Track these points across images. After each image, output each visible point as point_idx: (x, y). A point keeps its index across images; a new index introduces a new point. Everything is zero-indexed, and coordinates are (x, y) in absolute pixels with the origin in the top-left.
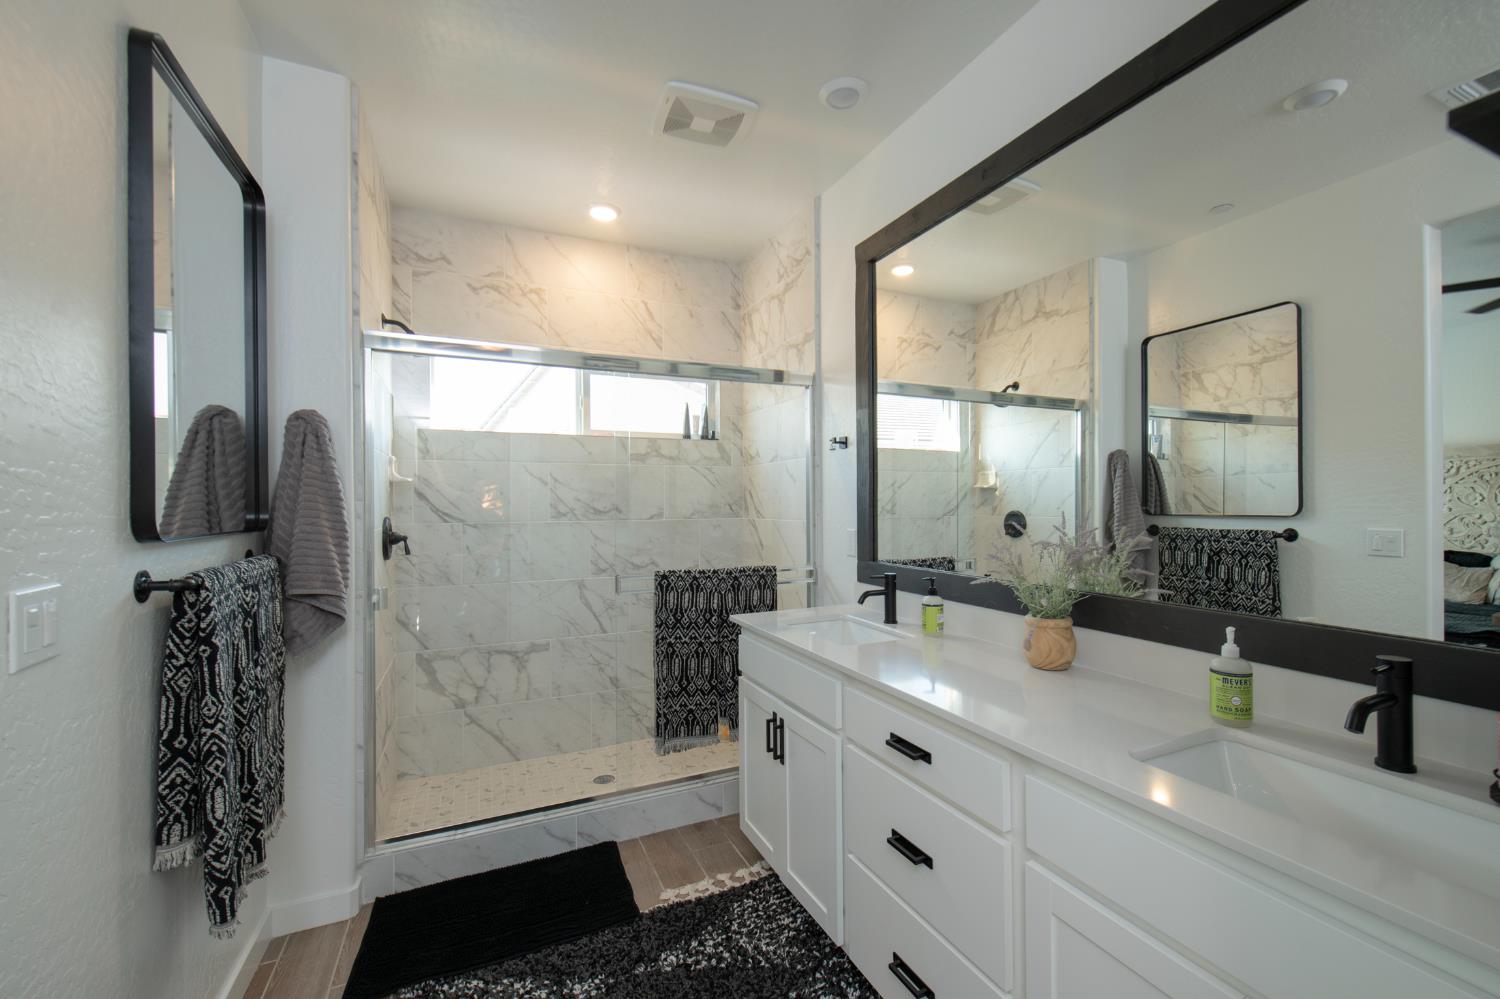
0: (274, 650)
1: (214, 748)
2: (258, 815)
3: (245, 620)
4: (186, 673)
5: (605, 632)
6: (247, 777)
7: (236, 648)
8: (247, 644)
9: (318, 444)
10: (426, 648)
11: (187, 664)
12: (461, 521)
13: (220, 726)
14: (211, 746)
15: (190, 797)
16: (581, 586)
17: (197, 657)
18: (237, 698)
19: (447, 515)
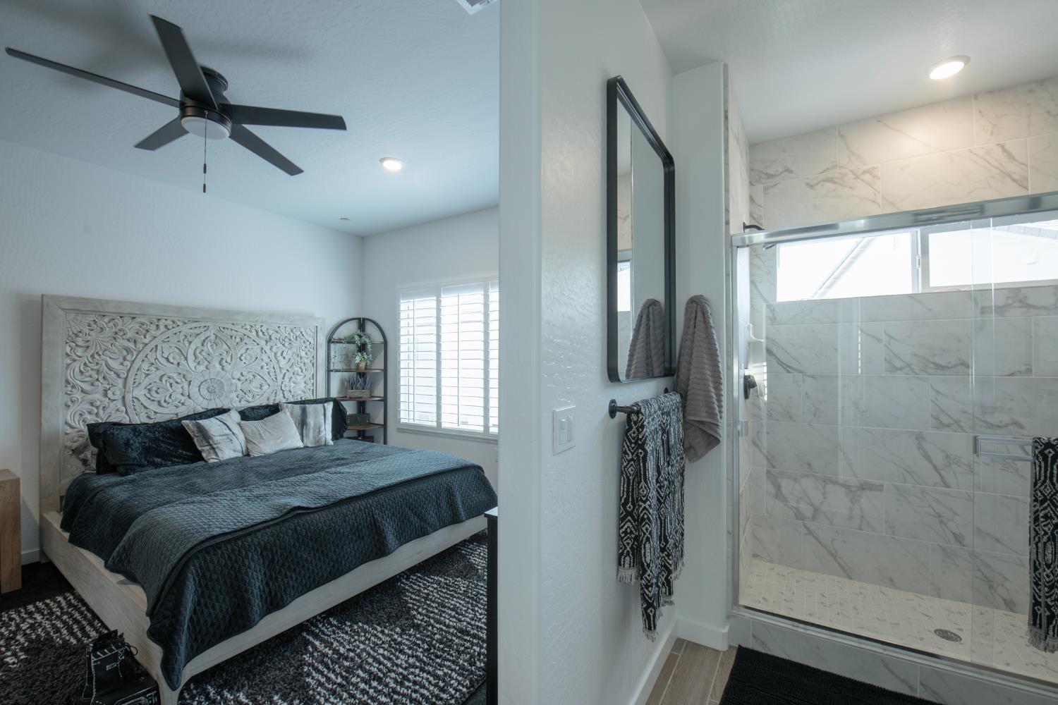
0: (679, 455)
1: (646, 517)
2: (669, 563)
3: (662, 435)
4: (632, 465)
5: (947, 486)
6: (663, 538)
7: (658, 453)
8: (664, 449)
9: (704, 318)
10: (774, 467)
11: (632, 459)
12: (801, 372)
13: (648, 503)
14: (643, 515)
15: (634, 542)
16: (919, 437)
17: (637, 455)
18: (658, 485)
19: (790, 367)
